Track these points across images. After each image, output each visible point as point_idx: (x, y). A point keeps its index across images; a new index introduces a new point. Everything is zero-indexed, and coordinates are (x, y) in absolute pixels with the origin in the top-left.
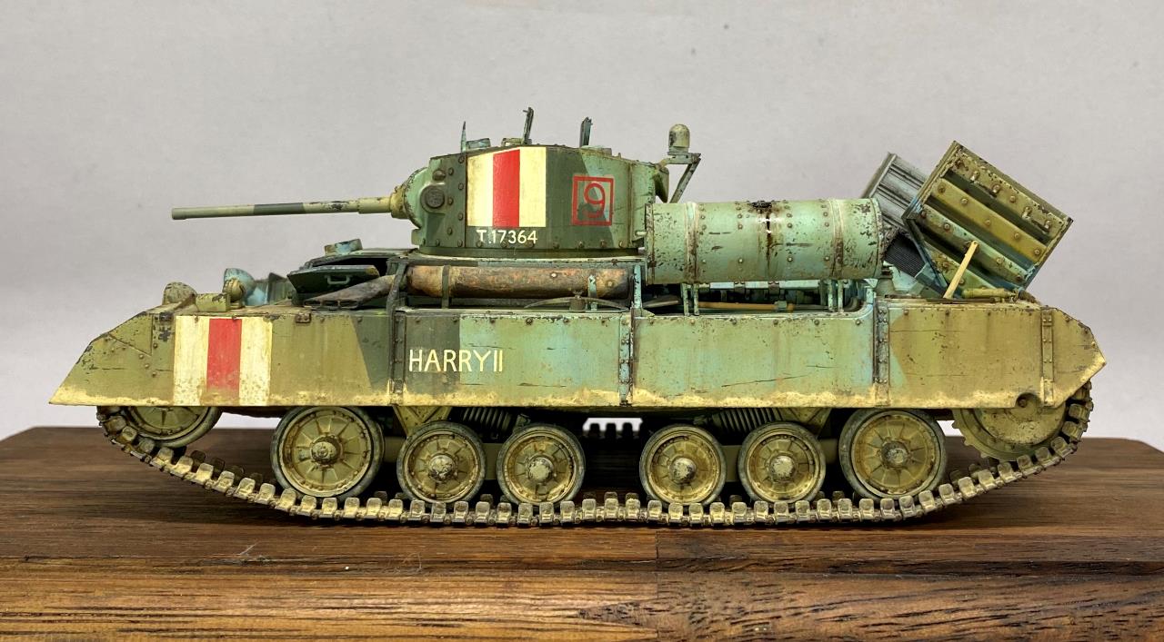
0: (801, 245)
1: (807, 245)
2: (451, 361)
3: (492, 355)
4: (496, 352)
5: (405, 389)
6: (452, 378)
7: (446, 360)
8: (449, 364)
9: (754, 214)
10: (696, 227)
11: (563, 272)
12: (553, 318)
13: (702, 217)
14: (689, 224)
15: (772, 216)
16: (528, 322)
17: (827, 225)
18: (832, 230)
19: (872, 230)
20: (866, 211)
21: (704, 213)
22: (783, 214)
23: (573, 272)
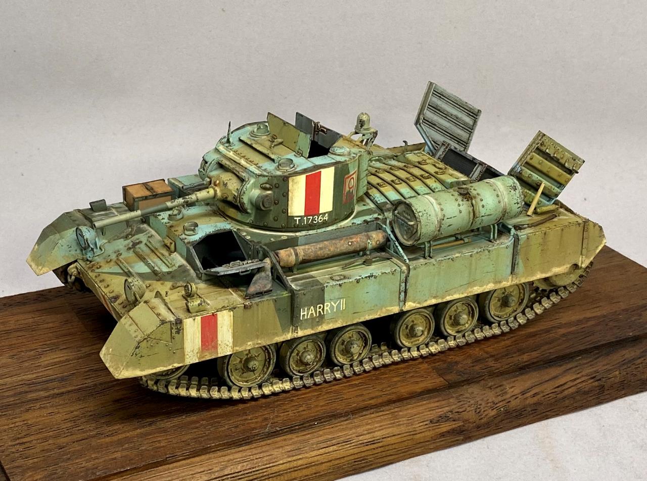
0: (488, 215)
1: (491, 215)
2: (321, 310)
3: (340, 302)
4: (342, 300)
5: (299, 329)
6: (321, 318)
7: (318, 310)
8: (319, 311)
9: (465, 202)
10: (440, 216)
11: (354, 240)
12: (369, 277)
13: (442, 210)
14: (437, 215)
15: (474, 202)
16: (358, 281)
17: (499, 202)
18: (502, 204)
19: (519, 201)
20: (515, 189)
21: (442, 206)
22: (478, 200)
23: (359, 239)
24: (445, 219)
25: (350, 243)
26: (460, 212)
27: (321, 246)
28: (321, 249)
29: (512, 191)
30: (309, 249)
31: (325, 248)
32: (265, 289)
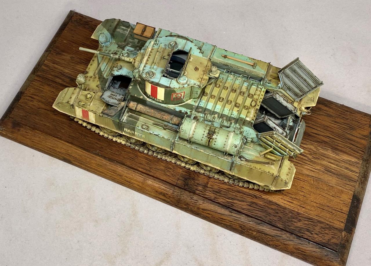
2: (133, 132)
3: (142, 135)
5: (123, 132)
6: (134, 135)
9: (207, 138)
10: (191, 136)
11: (164, 117)
12: (156, 135)
13: (193, 134)
14: (189, 135)
15: (211, 140)
16: (151, 134)
17: (224, 147)
18: (225, 149)
19: (235, 152)
20: (236, 147)
21: (194, 133)
22: (214, 141)
23: (166, 118)
24: (193, 138)
25: (162, 117)
26: (202, 140)
27: (148, 111)
28: (148, 112)
29: (234, 147)
30: (143, 109)
31: (150, 113)
32: (110, 115)
